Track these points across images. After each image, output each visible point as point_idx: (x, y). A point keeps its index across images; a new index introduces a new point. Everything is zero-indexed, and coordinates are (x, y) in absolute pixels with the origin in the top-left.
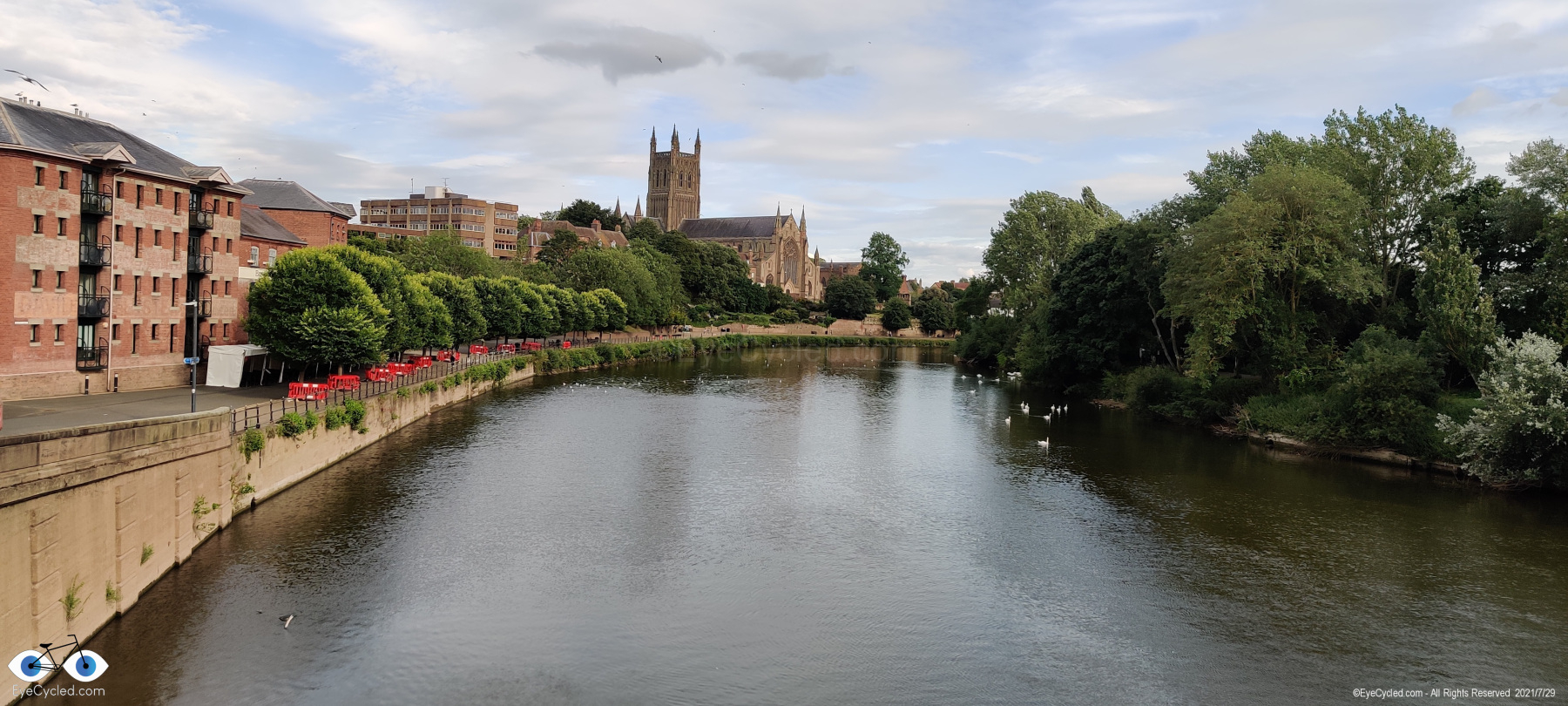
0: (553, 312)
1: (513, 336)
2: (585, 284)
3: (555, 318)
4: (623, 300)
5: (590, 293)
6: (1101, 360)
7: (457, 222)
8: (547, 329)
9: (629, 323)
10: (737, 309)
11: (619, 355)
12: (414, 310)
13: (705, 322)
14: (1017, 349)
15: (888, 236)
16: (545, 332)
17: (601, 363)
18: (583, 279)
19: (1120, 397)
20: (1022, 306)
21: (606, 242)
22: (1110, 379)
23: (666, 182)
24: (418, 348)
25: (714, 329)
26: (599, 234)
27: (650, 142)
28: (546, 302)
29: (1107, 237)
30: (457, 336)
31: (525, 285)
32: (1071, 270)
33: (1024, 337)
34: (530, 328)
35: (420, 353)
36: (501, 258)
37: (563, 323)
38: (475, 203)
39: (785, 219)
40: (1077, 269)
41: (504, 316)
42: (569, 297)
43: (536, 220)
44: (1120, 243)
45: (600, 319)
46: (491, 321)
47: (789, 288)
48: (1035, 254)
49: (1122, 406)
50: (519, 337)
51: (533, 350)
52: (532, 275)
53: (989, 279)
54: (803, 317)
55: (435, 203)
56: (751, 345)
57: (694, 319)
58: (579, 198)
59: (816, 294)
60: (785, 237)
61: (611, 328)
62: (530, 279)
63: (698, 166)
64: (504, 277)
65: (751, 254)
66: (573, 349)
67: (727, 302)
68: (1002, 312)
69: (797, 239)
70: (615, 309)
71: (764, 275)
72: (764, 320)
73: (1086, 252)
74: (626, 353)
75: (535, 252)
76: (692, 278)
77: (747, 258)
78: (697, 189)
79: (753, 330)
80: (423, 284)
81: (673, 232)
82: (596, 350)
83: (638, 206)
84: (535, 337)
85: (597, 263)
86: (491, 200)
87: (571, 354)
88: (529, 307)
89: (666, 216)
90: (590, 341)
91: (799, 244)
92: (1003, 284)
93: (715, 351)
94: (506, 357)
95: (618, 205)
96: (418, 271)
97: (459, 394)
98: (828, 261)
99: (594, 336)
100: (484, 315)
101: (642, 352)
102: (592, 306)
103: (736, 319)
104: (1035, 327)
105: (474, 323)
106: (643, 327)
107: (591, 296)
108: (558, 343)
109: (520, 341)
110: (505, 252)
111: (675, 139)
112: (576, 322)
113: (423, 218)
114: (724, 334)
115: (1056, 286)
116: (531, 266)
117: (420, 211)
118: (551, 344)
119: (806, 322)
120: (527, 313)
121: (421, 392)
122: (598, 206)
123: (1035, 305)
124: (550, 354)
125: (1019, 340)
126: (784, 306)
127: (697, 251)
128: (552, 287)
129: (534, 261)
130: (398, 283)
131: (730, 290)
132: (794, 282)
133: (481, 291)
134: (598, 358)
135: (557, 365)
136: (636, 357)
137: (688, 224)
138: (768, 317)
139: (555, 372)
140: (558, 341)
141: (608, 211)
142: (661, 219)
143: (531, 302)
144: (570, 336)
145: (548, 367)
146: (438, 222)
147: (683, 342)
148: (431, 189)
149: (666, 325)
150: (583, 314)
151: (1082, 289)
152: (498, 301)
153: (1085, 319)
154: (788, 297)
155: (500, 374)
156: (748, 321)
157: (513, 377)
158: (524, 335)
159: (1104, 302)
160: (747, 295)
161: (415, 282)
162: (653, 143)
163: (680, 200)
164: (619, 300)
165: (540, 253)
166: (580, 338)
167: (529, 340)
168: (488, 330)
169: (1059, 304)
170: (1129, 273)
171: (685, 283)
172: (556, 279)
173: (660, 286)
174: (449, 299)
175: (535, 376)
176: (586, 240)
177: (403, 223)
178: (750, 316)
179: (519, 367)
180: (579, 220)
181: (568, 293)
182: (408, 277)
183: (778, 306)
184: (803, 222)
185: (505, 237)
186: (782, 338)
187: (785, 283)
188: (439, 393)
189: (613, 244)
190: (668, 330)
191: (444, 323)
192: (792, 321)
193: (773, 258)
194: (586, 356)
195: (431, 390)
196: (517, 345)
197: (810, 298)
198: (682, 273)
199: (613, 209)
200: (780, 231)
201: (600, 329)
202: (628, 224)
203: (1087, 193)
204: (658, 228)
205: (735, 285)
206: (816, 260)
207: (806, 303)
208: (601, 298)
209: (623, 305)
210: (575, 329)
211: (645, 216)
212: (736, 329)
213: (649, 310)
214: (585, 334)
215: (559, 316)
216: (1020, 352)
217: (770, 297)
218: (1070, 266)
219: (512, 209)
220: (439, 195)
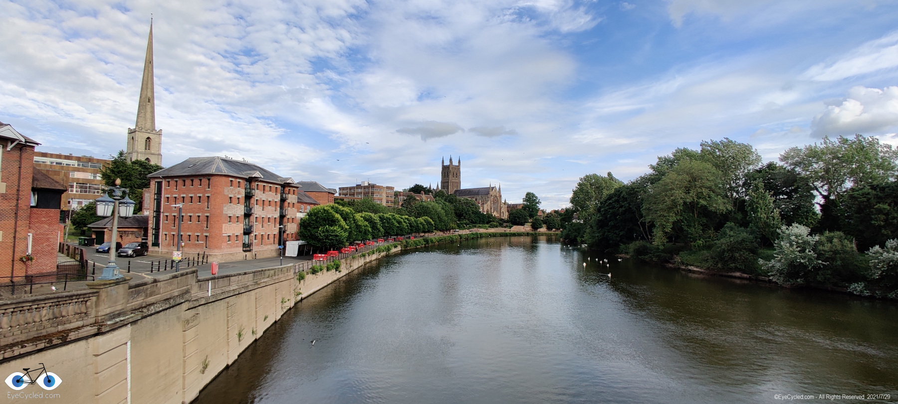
0: (407, 226)
1: (393, 235)
2: (419, 215)
3: (408, 228)
4: (433, 221)
5: (421, 218)
6: (618, 239)
7: (373, 193)
8: (405, 232)
9: (435, 229)
10: (476, 223)
11: (432, 241)
12: (358, 226)
13: (464, 228)
14: (585, 236)
15: (532, 193)
17: (425, 244)
18: (418, 214)
19: (627, 253)
20: (586, 218)
21: (426, 199)
22: (622, 246)
23: (448, 176)
24: (359, 240)
25: (467, 230)
26: (424, 197)
28: (405, 222)
29: (619, 191)
30: (373, 236)
31: (397, 216)
32: (604, 204)
33: (588, 231)
34: (399, 232)
35: (360, 242)
36: (388, 206)
37: (411, 230)
38: (379, 187)
39: (493, 188)
40: (607, 204)
41: (390, 228)
42: (413, 220)
43: (401, 192)
44: (624, 193)
45: (424, 228)
46: (385, 230)
47: (495, 214)
48: (590, 199)
49: (628, 257)
50: (395, 235)
51: (400, 240)
52: (399, 212)
53: (573, 208)
54: (501, 225)
55: (365, 187)
56: (481, 236)
57: (459, 227)
58: (416, 184)
59: (505, 216)
60: (493, 195)
61: (429, 232)
62: (399, 214)
63: (460, 170)
64: (390, 214)
65: (480, 202)
66: (415, 239)
67: (472, 220)
68: (579, 221)
69: (498, 195)
70: (430, 224)
71: (485, 210)
72: (486, 227)
73: (610, 197)
74: (434, 240)
75: (400, 204)
76: (458, 211)
77: (479, 203)
78: (459, 178)
79: (482, 231)
80: (361, 217)
81: (451, 195)
82: (423, 239)
83: (438, 186)
84: (401, 235)
85: (423, 207)
86: (385, 185)
87: (414, 241)
88: (399, 224)
89: (448, 189)
90: (421, 236)
91: (498, 197)
92: (578, 210)
93: (467, 239)
94: (391, 242)
95: (430, 185)
96: (359, 212)
97: (374, 257)
98: (510, 204)
99: (422, 234)
100: (383, 228)
101: (440, 240)
102: (421, 223)
103: (475, 227)
104: (591, 227)
105: (379, 231)
106: (440, 231)
107: (421, 219)
108: (409, 238)
110: (390, 204)
111: (451, 160)
112: (415, 229)
113: (361, 193)
114: (471, 232)
115: (599, 210)
116: (399, 209)
117: (360, 190)
118: (407, 238)
119: (502, 227)
120: (398, 226)
121: (361, 257)
122: (423, 186)
123: (591, 218)
124: (406, 242)
125: (585, 232)
126: (493, 221)
127: (460, 201)
128: (407, 217)
129: (400, 207)
130: (352, 217)
131: (473, 216)
132: (497, 212)
133: (381, 218)
134: (424, 243)
135: (409, 245)
136: (438, 242)
137: (456, 191)
138: (487, 226)
139: (408, 248)
140: (409, 237)
141: (426, 188)
142: (446, 190)
143: (399, 222)
144: (413, 234)
145: (406, 246)
146: (366, 194)
147: (455, 236)
148: (363, 182)
149: (449, 230)
150: (418, 226)
151: (610, 211)
152: (388, 223)
153: (611, 223)
154: (495, 217)
155: (388, 249)
156: (480, 227)
157: (393, 250)
158: (397, 235)
159: (619, 216)
160: (479, 217)
161: (358, 216)
162: (443, 162)
163: (453, 182)
164: (431, 220)
165: (402, 204)
166: (417, 235)
167: (399, 237)
168: (384, 233)
169: (601, 218)
170: (628, 205)
171: (456, 213)
172: (408, 214)
173: (446, 215)
174: (370, 222)
175: (401, 250)
176: (419, 199)
177: (353, 195)
178: (481, 225)
179: (396, 247)
180: (416, 191)
182: (355, 215)
183: (491, 221)
184: (499, 189)
185: (389, 199)
186: (493, 233)
187: (493, 212)
188: (367, 257)
189: (429, 200)
190: (450, 231)
191: (368, 231)
192: (497, 227)
193: (489, 203)
194: (420, 242)
195: (364, 256)
196: (395, 238)
197: (503, 218)
198: (455, 210)
199: (429, 187)
200: (491, 193)
201: (425, 232)
202: (434, 192)
203: (609, 174)
204: (446, 193)
205: (475, 214)
206: (505, 203)
207: (502, 220)
208: (424, 220)
209: (433, 223)
210: (415, 232)
211: (440, 189)
212: (475, 230)
213: (443, 224)
214: (419, 234)
216: (586, 237)
217: (488, 218)
219: (392, 188)
220: (366, 184)
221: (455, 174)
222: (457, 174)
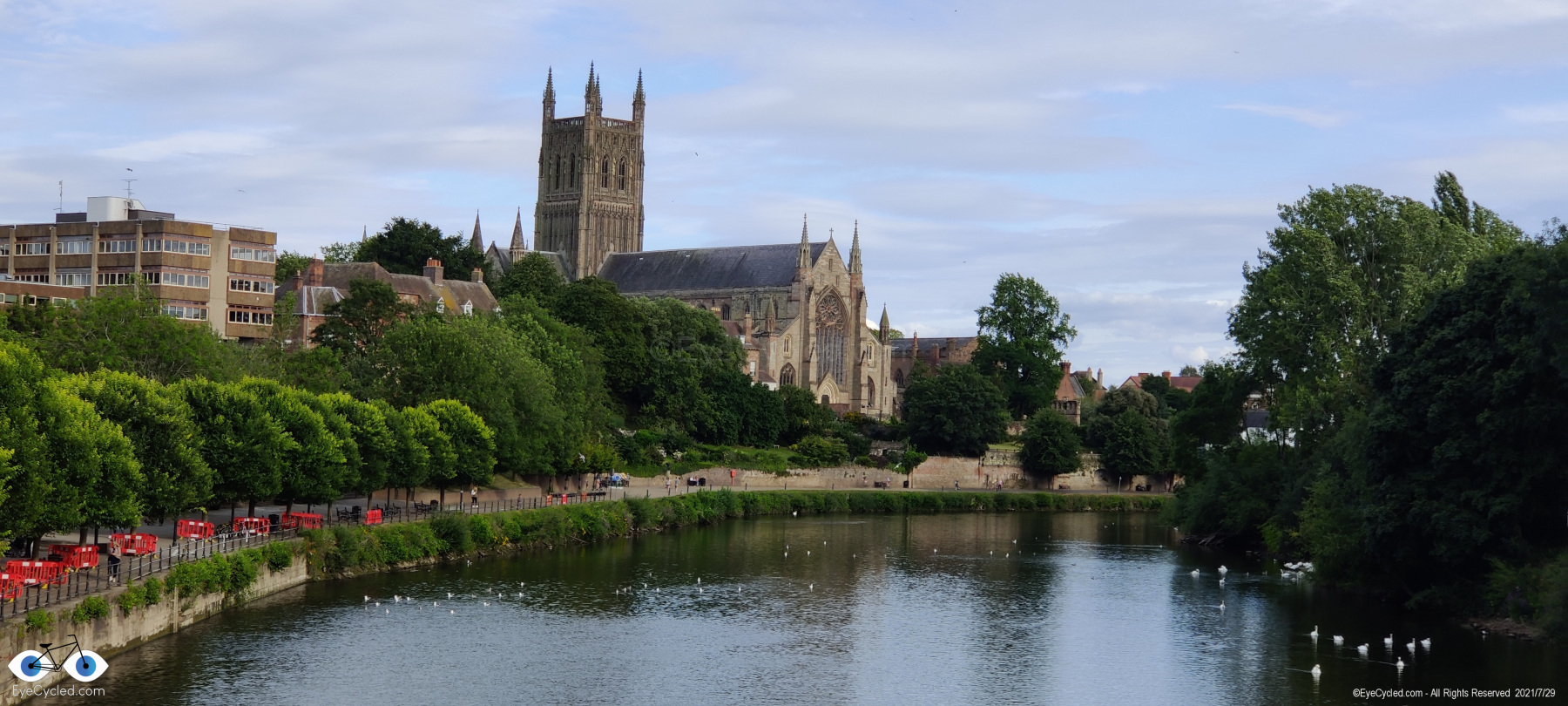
0: (346, 449)
1: (264, 500)
2: (411, 391)
3: (350, 462)
4: (487, 421)
5: (421, 410)
6: (1482, 535)
7: (153, 266)
8: (335, 484)
9: (499, 469)
10: (719, 437)
11: (480, 535)
12: (63, 451)
13: (654, 467)
14: (1304, 514)
15: (1031, 283)
16: (330, 490)
17: (442, 554)
18: (408, 382)
19: (1526, 613)
20: (1312, 423)
21: (453, 304)
22: (1503, 574)
23: (575, 179)
24: (69, 528)
25: (672, 479)
26: (441, 290)
27: (542, 99)
28: (332, 428)
29: (1492, 277)
30: (152, 500)
31: (289, 394)
32: (1413, 347)
33: (1319, 488)
34: (301, 480)
35: (74, 538)
36: (243, 340)
37: (366, 472)
38: (190, 231)
39: (818, 249)
40: (1427, 345)
41: (249, 458)
42: (379, 417)
43: (312, 261)
44: (1519, 288)
45: (437, 461)
46: (222, 469)
47: (829, 392)
48: (1336, 315)
49: (1532, 632)
50: (277, 503)
51: (306, 527)
52: (304, 372)
53: (1244, 365)
54: (858, 453)
55: (108, 231)
56: (752, 509)
57: (634, 459)
58: (398, 216)
59: (883, 403)
60: (818, 287)
61: (463, 481)
62: (300, 383)
63: (640, 145)
64: (247, 380)
65: (749, 322)
66: (386, 524)
67: (700, 424)
68: (1271, 437)
69: (844, 290)
70: (470, 442)
71: (775, 366)
72: (775, 460)
73: (1444, 307)
74: (493, 532)
75: (310, 327)
76: (626, 374)
77: (741, 331)
78: (637, 193)
79: (755, 481)
80: (83, 396)
81: (588, 281)
82: (433, 525)
83: (518, 230)
84: (311, 500)
85: (434, 347)
86: (222, 223)
87: (382, 535)
88: (298, 438)
89: (573, 247)
90: (421, 509)
91: (847, 301)
92: (1273, 378)
93: (674, 527)
94: (251, 540)
95: (477, 228)
96: (72, 369)
97: (154, 621)
98: (908, 335)
99: (428, 497)
100: (208, 458)
101: (525, 530)
102: (423, 437)
103: (718, 458)
104: (1340, 468)
105: (186, 472)
106: (529, 478)
107: (422, 415)
108: (355, 514)
109: (279, 510)
110: (250, 327)
111: (592, 92)
112: (393, 468)
113: (81, 263)
114: (694, 490)
115: (1382, 378)
116: (302, 357)
117: (76, 248)
118: (343, 516)
119: (864, 463)
120: (293, 452)
121: (76, 619)
122: (437, 232)
123: (1339, 422)
124: (339, 536)
125: (1306, 495)
126: (817, 431)
127: (638, 319)
128: (345, 398)
129: (309, 346)
130: (30, 395)
131: (705, 399)
132: (839, 378)
133: (202, 408)
134: (437, 544)
135: (354, 558)
136: (514, 540)
137: (618, 263)
138: (784, 454)
139: (349, 573)
140: (356, 509)
141: (456, 241)
142: (564, 253)
143: (301, 430)
144: (379, 498)
145: (335, 562)
146: (113, 268)
147: (609, 507)
148: (102, 201)
149: (574, 473)
150: (406, 452)
151: (1440, 386)
152: (236, 429)
153: (1448, 450)
154: (826, 409)
155: (238, 578)
156: (745, 463)
157: (267, 584)
158: (288, 496)
159: (1486, 413)
160: (740, 408)
161: (65, 390)
162: (549, 101)
163: (601, 214)
164: (478, 421)
165: (319, 331)
166: (401, 502)
167: (298, 509)
168: (216, 488)
169: (1391, 419)
170: (1538, 353)
171: (613, 384)
172: (352, 382)
173: (564, 391)
174: (136, 426)
175: (308, 582)
176: (413, 300)
177: (41, 271)
178: (747, 451)
179: (278, 564)
180: (400, 260)
181: (375, 410)
182: (51, 383)
183: (804, 431)
184: (855, 255)
185: (251, 296)
186: (813, 496)
187: (819, 382)
188: (113, 621)
189: (468, 308)
190: (578, 482)
191: (126, 474)
192: (834, 460)
193: (795, 329)
194: (413, 540)
195: (95, 614)
196: (274, 518)
197: (872, 413)
198: (607, 365)
199: (467, 237)
200: (809, 275)
201: (442, 484)
202: (497, 266)
203: (1446, 185)
204: (559, 272)
205: (717, 388)
206: (883, 334)
207: (862, 423)
208: (442, 420)
209: (487, 433)
210: (390, 484)
211: (531, 248)
212: (718, 479)
213: (540, 442)
214: (410, 494)
215: (357, 458)
216: (1311, 520)
217: (789, 411)
218: (1412, 339)
219: (261, 239)
220: (117, 214)
221: (613, 170)
222: (622, 170)
